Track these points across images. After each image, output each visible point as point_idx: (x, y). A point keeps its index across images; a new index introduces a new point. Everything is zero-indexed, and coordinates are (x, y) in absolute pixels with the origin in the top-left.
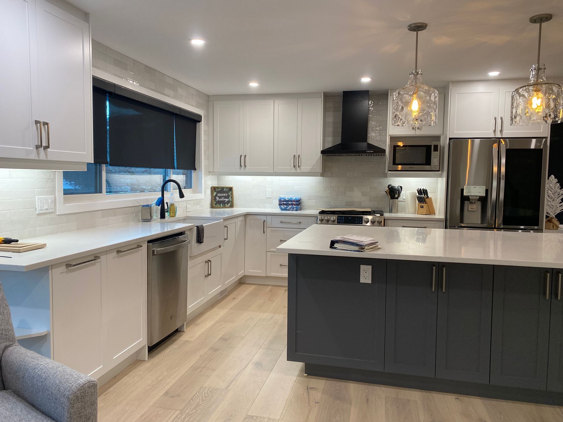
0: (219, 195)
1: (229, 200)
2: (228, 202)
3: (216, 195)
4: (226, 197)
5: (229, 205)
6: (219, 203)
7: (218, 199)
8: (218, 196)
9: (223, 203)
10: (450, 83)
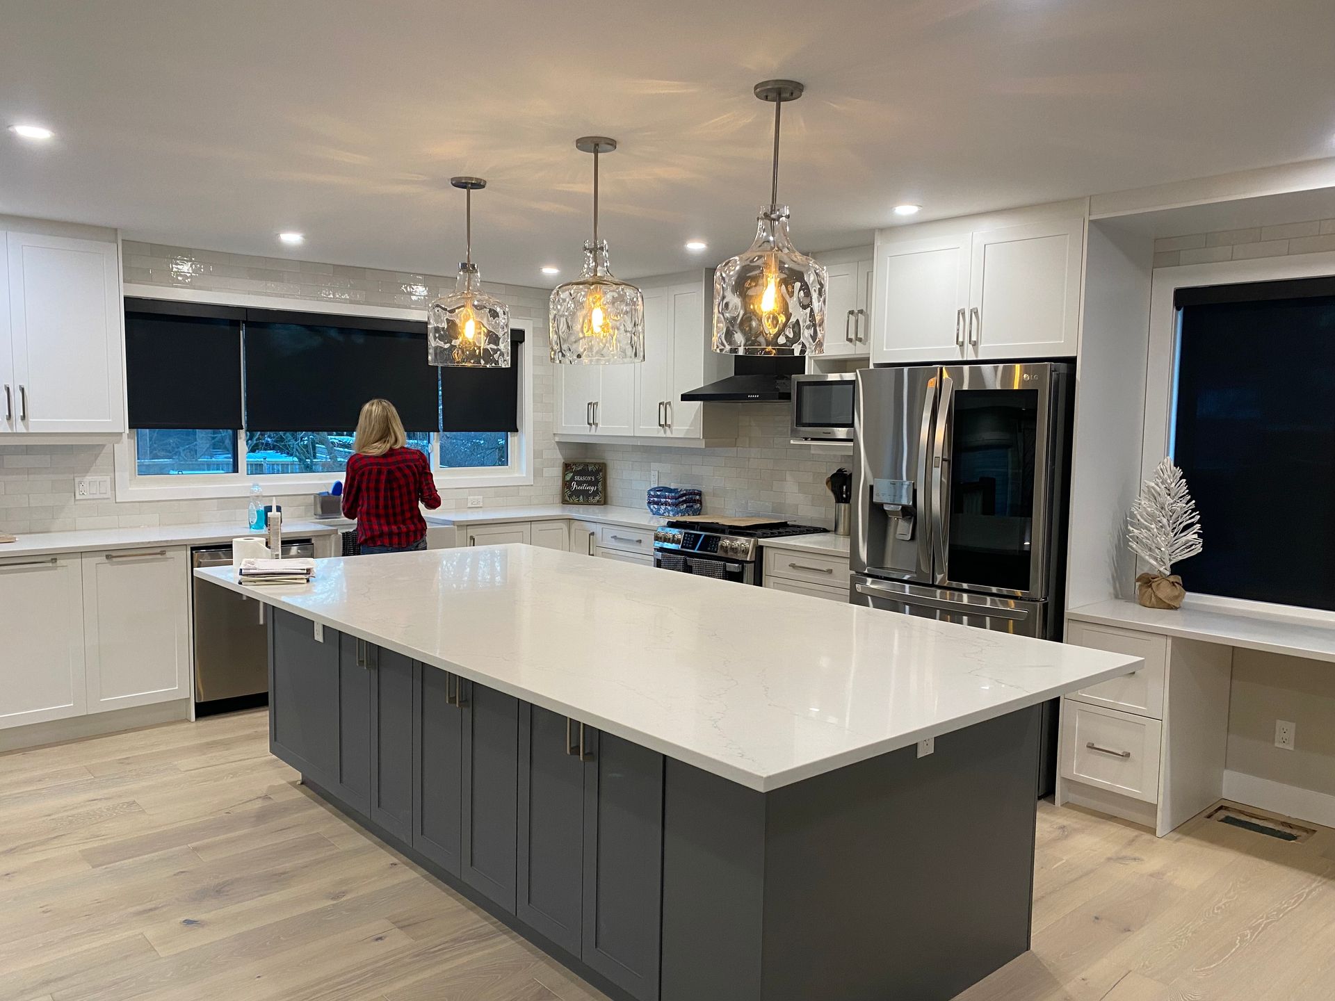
0: (577, 478)
1: (597, 489)
2: (595, 493)
3: (572, 479)
4: (590, 483)
5: (597, 498)
6: (577, 493)
7: (574, 485)
8: (576, 481)
9: (586, 494)
10: (877, 230)
